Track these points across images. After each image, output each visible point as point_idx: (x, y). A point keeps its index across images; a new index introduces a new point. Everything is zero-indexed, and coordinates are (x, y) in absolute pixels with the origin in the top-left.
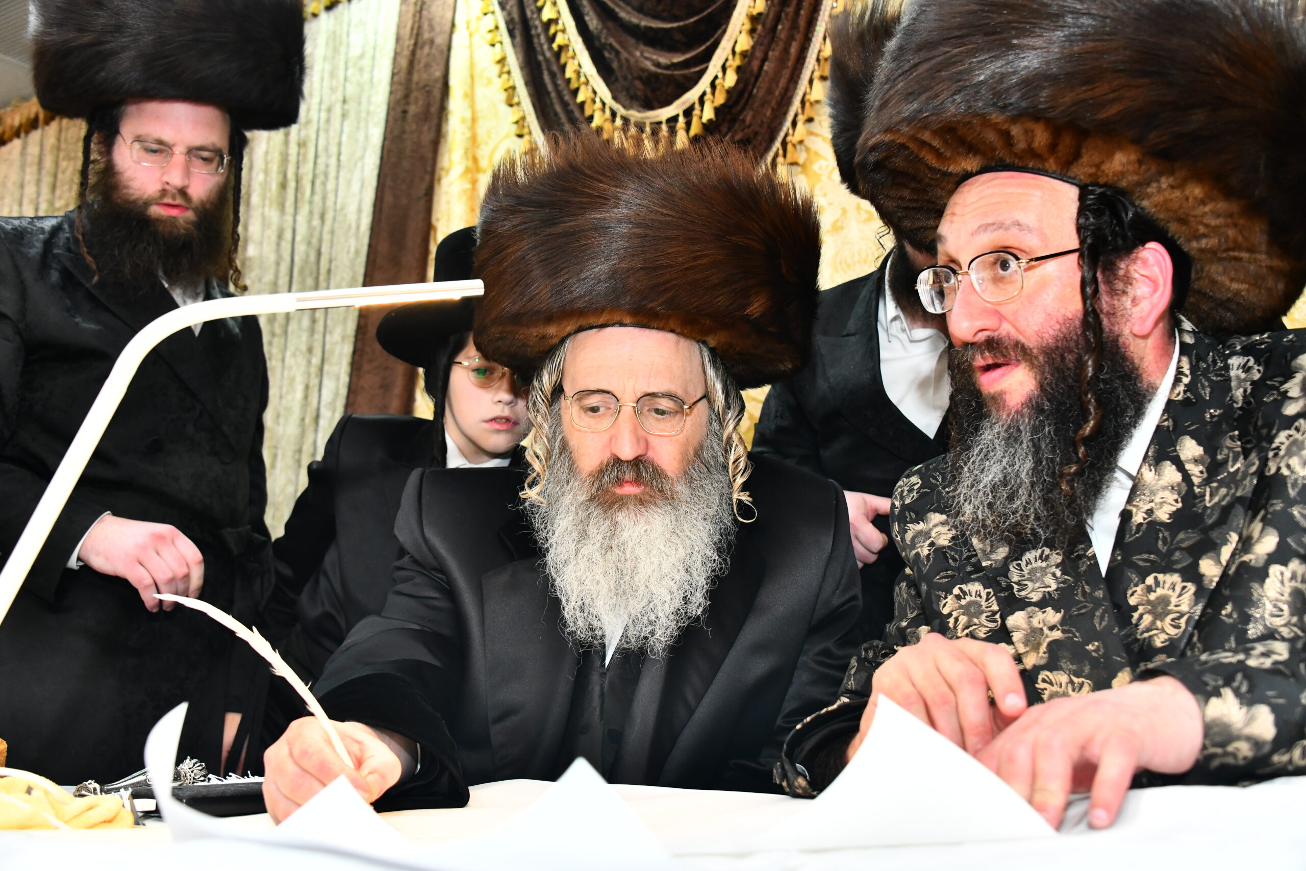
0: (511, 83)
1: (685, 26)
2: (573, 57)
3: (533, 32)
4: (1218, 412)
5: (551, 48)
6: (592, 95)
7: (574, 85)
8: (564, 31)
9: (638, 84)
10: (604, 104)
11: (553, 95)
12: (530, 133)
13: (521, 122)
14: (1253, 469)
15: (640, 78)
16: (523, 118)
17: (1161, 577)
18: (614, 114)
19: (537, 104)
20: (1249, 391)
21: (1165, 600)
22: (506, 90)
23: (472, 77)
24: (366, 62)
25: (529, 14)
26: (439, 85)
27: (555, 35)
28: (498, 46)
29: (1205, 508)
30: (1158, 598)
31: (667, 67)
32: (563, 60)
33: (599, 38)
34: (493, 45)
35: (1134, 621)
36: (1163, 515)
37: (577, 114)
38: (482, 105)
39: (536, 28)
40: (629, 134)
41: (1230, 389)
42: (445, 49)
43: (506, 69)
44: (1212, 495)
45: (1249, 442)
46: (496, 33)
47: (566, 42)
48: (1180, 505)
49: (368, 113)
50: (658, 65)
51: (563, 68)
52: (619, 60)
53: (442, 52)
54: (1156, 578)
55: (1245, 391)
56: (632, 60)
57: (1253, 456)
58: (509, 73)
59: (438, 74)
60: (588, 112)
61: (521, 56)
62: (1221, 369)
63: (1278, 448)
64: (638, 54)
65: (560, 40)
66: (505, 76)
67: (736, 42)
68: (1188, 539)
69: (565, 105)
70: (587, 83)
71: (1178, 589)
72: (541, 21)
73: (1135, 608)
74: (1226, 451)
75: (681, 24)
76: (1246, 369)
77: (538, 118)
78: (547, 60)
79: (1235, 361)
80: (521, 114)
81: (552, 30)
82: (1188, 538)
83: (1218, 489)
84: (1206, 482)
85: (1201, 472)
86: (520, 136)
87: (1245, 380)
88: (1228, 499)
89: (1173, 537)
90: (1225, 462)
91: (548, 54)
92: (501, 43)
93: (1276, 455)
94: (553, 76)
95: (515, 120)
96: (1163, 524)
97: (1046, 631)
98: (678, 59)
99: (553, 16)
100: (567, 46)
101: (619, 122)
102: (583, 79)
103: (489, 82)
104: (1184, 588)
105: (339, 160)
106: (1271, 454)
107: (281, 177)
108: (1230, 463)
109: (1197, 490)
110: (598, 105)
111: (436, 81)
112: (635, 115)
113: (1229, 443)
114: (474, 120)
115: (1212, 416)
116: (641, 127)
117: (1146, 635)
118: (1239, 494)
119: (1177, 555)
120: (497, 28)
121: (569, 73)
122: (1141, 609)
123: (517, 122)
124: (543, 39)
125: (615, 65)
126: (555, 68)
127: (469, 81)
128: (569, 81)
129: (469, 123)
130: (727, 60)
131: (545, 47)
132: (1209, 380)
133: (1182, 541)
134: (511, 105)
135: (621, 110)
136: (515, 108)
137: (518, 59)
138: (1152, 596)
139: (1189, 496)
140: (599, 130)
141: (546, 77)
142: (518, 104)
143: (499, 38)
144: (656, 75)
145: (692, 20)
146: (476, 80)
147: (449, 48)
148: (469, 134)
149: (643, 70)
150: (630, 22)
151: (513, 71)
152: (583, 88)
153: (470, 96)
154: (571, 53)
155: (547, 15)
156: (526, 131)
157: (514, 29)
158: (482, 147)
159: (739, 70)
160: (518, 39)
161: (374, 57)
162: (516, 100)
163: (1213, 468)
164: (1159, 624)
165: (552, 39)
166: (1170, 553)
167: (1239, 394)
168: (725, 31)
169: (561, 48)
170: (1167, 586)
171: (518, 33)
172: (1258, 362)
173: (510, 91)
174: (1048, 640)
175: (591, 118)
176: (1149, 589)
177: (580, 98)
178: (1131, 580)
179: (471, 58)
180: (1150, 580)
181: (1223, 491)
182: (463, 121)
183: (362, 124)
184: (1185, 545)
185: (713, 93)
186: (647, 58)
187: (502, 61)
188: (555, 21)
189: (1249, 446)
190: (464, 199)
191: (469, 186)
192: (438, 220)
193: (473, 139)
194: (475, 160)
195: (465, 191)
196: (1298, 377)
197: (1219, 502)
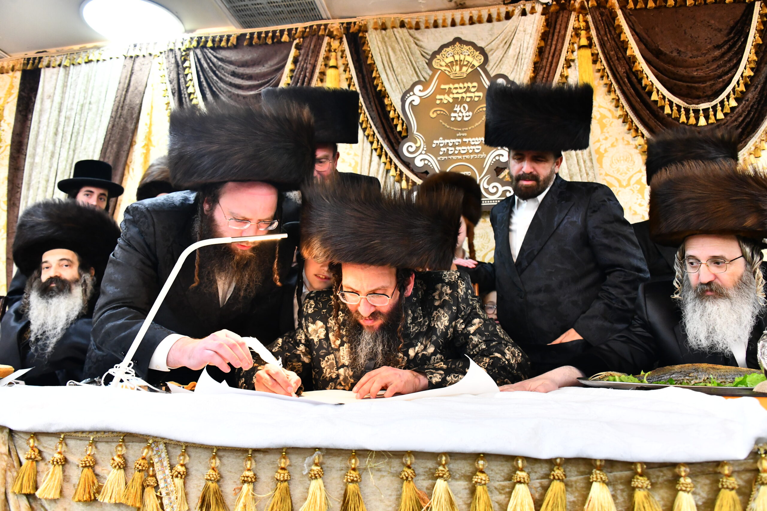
3: (183, 96)
8: (196, 98)
14: (427, 324)
23: (152, 107)
24: (104, 90)
25: (182, 88)
26: (138, 107)
27: (192, 99)
28: (167, 97)
29: (411, 332)
34: (164, 97)
38: (155, 119)
39: (185, 94)
42: (142, 93)
43: (169, 108)
44: (413, 328)
46: (166, 92)
47: (197, 103)
53: (141, 93)
55: (422, 293)
57: (426, 319)
59: (138, 102)
61: (176, 104)
63: (434, 317)
65: (194, 102)
66: (168, 110)
72: (187, 92)
76: (421, 285)
81: (192, 97)
83: (415, 326)
84: (411, 323)
85: (410, 319)
87: (421, 289)
88: (418, 331)
90: (417, 317)
93: (433, 320)
99: (193, 91)
103: (160, 111)
105: (85, 128)
106: (432, 319)
108: (419, 319)
111: (137, 105)
113: (418, 311)
114: (151, 125)
115: (414, 300)
118: (421, 330)
120: (167, 90)
124: (187, 99)
127: (150, 109)
129: (148, 126)
131: (188, 103)
143: (167, 95)
146: (154, 108)
147: (144, 93)
148: (148, 130)
153: (150, 115)
155: (190, 90)
157: (175, 92)
158: (154, 136)
160: (176, 98)
163: (414, 320)
165: (191, 100)
167: (420, 293)
171: (176, 94)
179: (153, 99)
181: (416, 327)
183: (99, 115)
187: (168, 104)
188: (194, 93)
190: (143, 156)
191: (145, 151)
192: (131, 162)
193: (150, 133)
194: (149, 140)
195: (144, 153)
196: (438, 292)
197: (415, 331)
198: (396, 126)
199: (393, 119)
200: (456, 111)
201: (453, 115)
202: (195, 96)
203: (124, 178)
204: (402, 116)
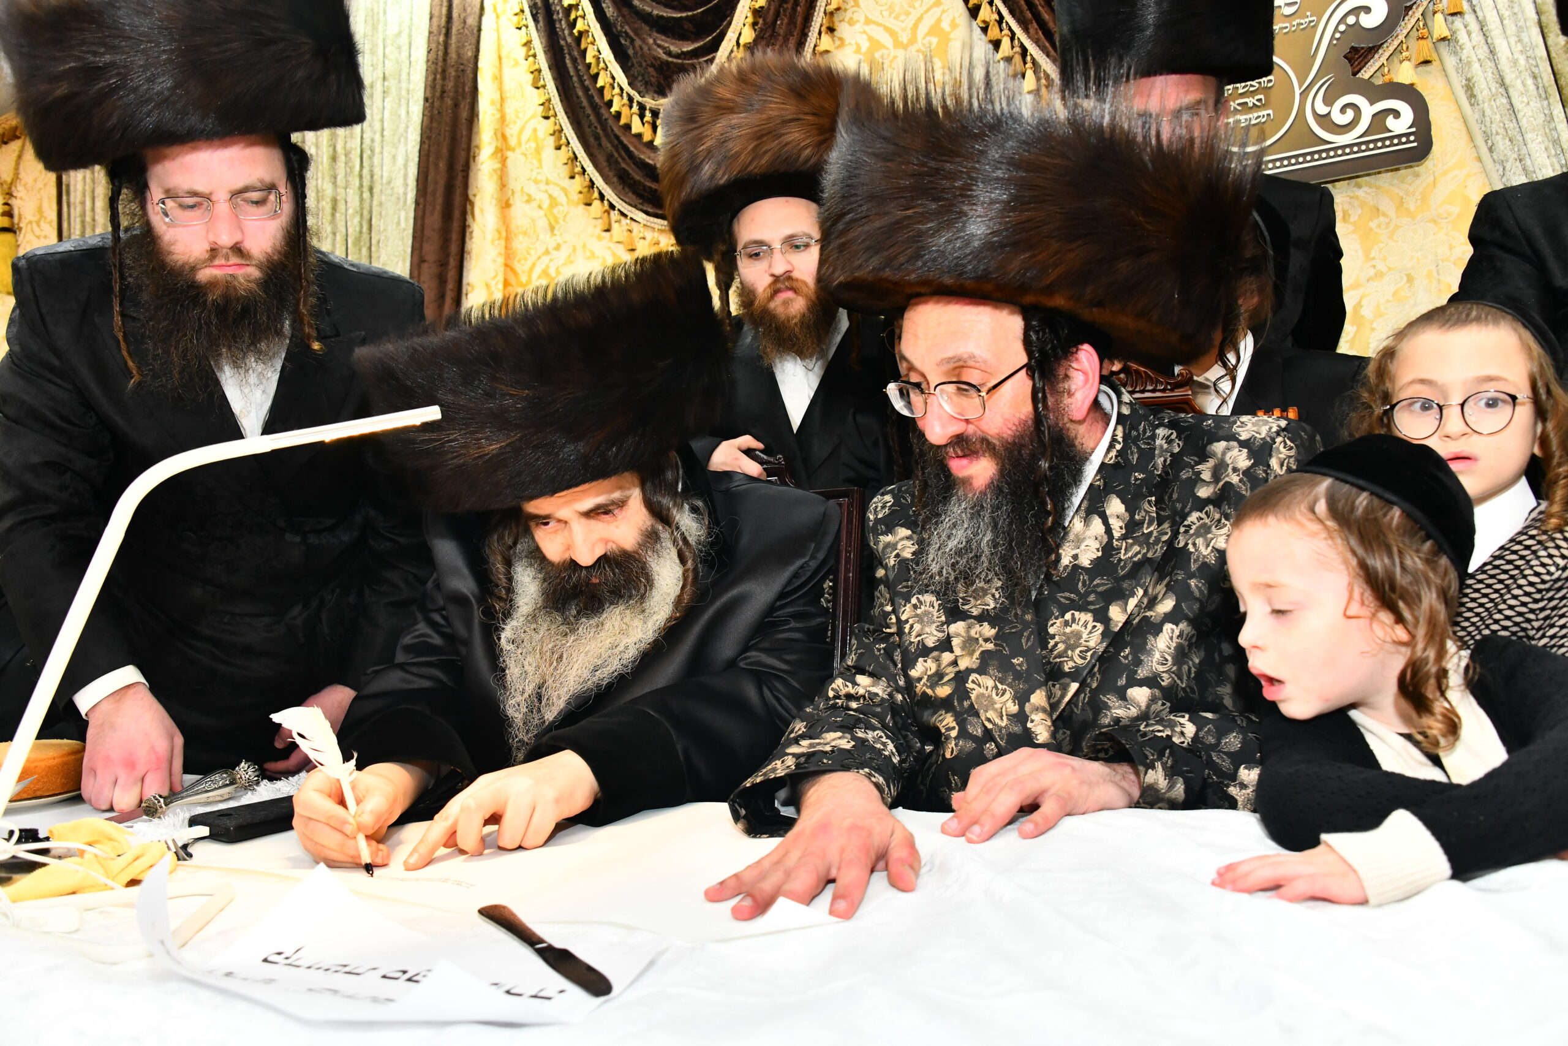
0: (537, 67)
1: (694, 15)
2: (593, 43)
3: (555, 17)
4: (1142, 476)
5: (571, 34)
6: (611, 81)
7: (593, 71)
8: (583, 17)
9: (651, 70)
10: (622, 89)
11: (575, 79)
12: (555, 115)
13: (547, 104)
14: (1165, 538)
15: (653, 66)
16: (549, 100)
17: (1077, 614)
18: (631, 99)
19: (560, 88)
20: (1168, 462)
21: (1078, 635)
22: (532, 72)
23: (500, 58)
24: (404, 41)
27: (575, 20)
28: (524, 28)
29: (1120, 560)
30: (1072, 632)
31: (677, 56)
32: (583, 46)
33: (615, 25)
34: (520, 29)
36: (1085, 561)
37: (597, 99)
38: (509, 85)
39: (558, 13)
40: (646, 119)
41: (1153, 457)
42: (476, 29)
43: (532, 52)
44: (1126, 550)
45: (1164, 510)
46: (521, 16)
47: (587, 28)
48: (1100, 554)
49: (408, 91)
50: (669, 53)
51: (584, 53)
52: (634, 48)
53: (472, 32)
54: (1073, 614)
55: (1165, 461)
56: (645, 48)
57: (1166, 525)
58: (534, 56)
59: (469, 53)
60: (607, 97)
61: (543, 41)
62: (1148, 438)
63: (1189, 526)
64: (651, 41)
65: (580, 26)
66: (531, 59)
67: (740, 34)
68: (1103, 584)
69: (586, 89)
70: (606, 68)
71: (1089, 627)
72: (562, 6)
73: (1053, 637)
74: (1143, 513)
75: (690, 13)
76: (1169, 441)
77: (561, 101)
78: (568, 45)
79: (1161, 432)
80: (547, 96)
81: (573, 15)
82: (1102, 583)
83: (1132, 545)
84: (1124, 537)
85: (1121, 528)
86: (547, 118)
87: (1167, 451)
88: (1139, 556)
89: (1092, 581)
90: (1142, 523)
91: (569, 40)
92: (527, 27)
93: (1186, 532)
94: (574, 61)
95: (541, 103)
96: (1083, 568)
97: (981, 641)
98: (688, 47)
100: (587, 32)
101: (635, 108)
102: (602, 65)
103: (517, 63)
104: (1094, 627)
105: (382, 136)
106: (1182, 529)
107: (331, 149)
108: (1145, 526)
109: (1115, 543)
110: (617, 90)
112: (649, 102)
113: (1146, 506)
114: (503, 100)
115: (1136, 480)
116: (655, 114)
117: (1059, 660)
118: (1150, 555)
119: (1092, 598)
120: (522, 11)
121: (589, 59)
122: (1057, 638)
123: (542, 105)
124: (564, 24)
125: (630, 52)
126: (576, 53)
127: (497, 64)
128: (589, 66)
129: (499, 106)
130: (732, 51)
131: (566, 32)
132: (1137, 447)
133: (1098, 585)
134: (538, 88)
135: (637, 97)
136: (541, 90)
137: (541, 43)
138: (1068, 630)
139: (1108, 549)
140: (618, 115)
141: (568, 61)
142: (544, 86)
143: (524, 22)
144: (668, 63)
145: (699, 11)
146: (504, 61)
147: (479, 30)
148: (498, 115)
149: (656, 58)
150: (644, 10)
151: (537, 54)
152: (602, 73)
153: (499, 79)
154: (590, 39)
156: (551, 113)
157: (537, 13)
158: (511, 126)
160: (541, 24)
161: (410, 36)
162: (542, 83)
163: (1132, 527)
164: (1069, 653)
165: (573, 25)
166: (1087, 594)
167: (1160, 462)
168: (730, 24)
169: (581, 33)
170: (1081, 623)
171: (541, 18)
172: (1179, 436)
173: (536, 73)
174: (981, 649)
175: (610, 104)
176: (1067, 624)
177: (600, 83)
178: (1053, 614)
179: (499, 39)
180: (1068, 616)
181: (1136, 548)
182: (492, 101)
183: (403, 102)
184: (1100, 589)
186: (659, 46)
187: (528, 44)
188: (575, 7)
189: (1162, 513)
190: (495, 178)
191: (499, 166)
192: (475, 196)
193: (503, 119)
194: (504, 137)
195: (496, 170)
196: (1211, 463)
197: (1131, 558)
202: (580, 13)
203: (468, 231)
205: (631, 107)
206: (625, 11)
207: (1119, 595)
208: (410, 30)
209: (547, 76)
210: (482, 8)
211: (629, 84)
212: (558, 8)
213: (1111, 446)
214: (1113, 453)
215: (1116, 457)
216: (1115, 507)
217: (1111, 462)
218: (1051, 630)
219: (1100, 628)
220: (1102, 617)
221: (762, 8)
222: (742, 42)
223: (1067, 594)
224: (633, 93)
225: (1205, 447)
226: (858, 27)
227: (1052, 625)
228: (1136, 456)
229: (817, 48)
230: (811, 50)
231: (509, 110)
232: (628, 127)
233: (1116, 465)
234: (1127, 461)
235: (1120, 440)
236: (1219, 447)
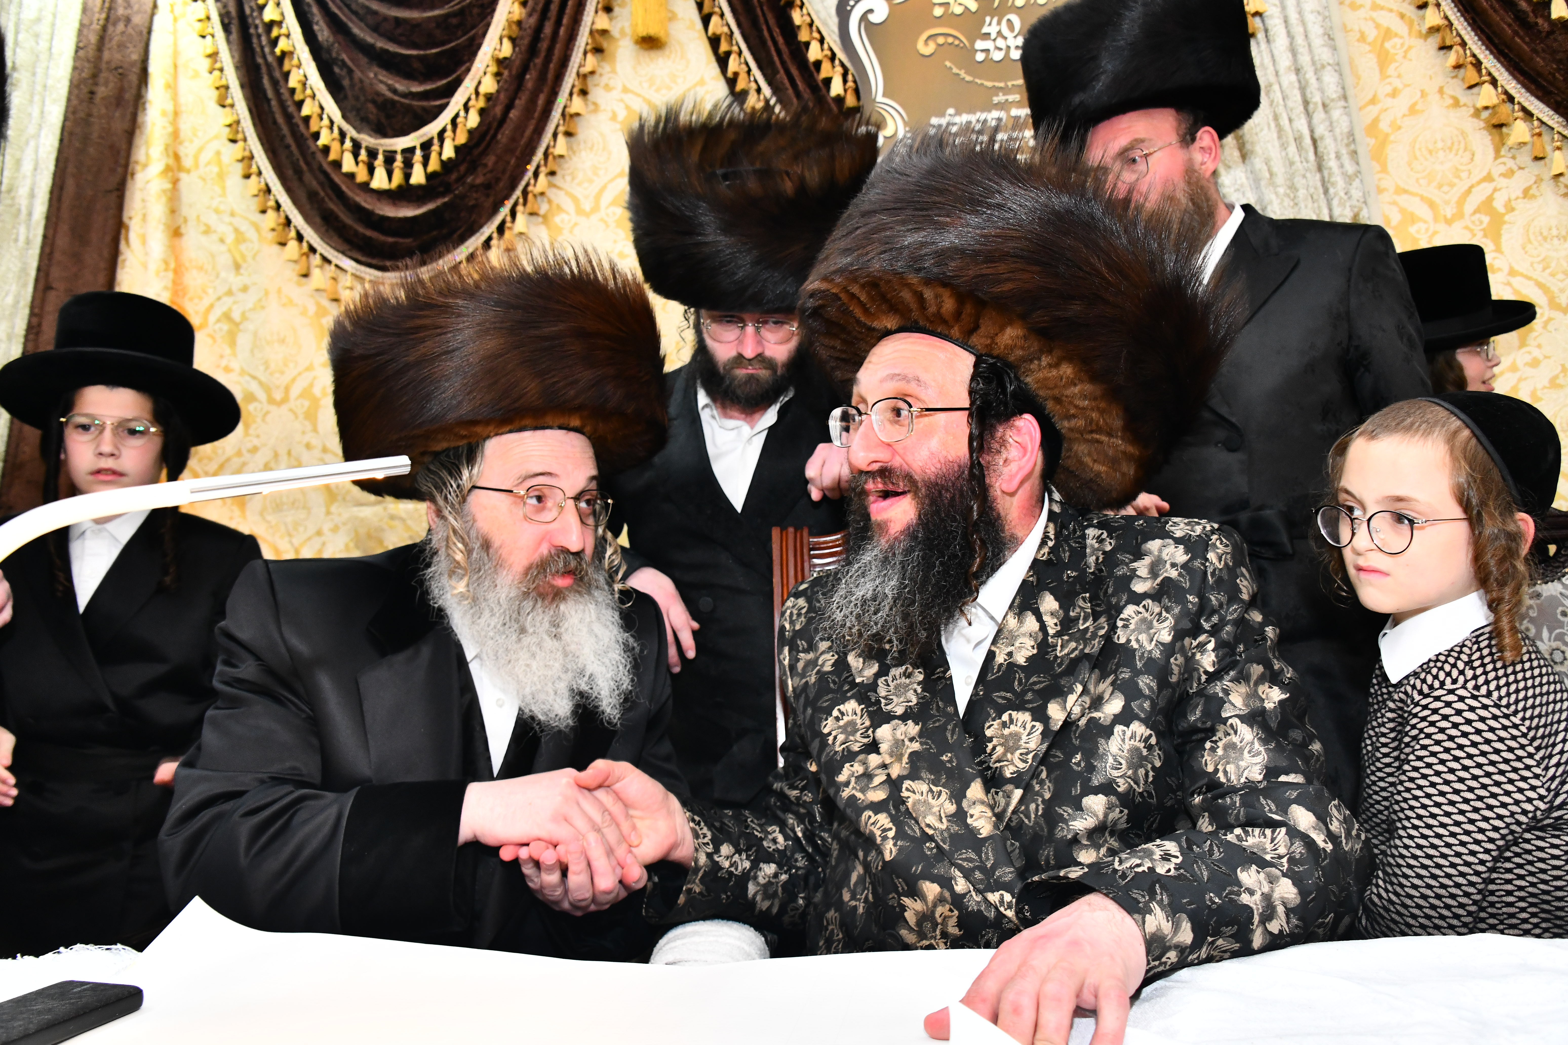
0: (223, 82)
1: (425, 56)
2: (299, 66)
3: (252, 31)
4: (1074, 574)
5: (273, 53)
6: (319, 111)
7: (298, 97)
8: (288, 36)
9: (370, 106)
10: (332, 122)
11: (274, 103)
12: (245, 140)
13: (234, 126)
14: (1103, 633)
15: (374, 102)
16: (238, 122)
17: (1014, 713)
18: (343, 135)
19: (254, 110)
20: (1101, 560)
21: (1016, 737)
22: (217, 88)
23: (175, 66)
24: (44, 28)
25: (248, 11)
26: (136, 69)
27: (278, 38)
28: (209, 38)
29: (1056, 657)
30: (1011, 734)
31: (405, 95)
32: (286, 67)
33: (329, 51)
34: (204, 37)
35: (988, 750)
36: (1020, 659)
37: (302, 128)
38: (186, 98)
39: (256, 27)
40: (361, 158)
41: (1084, 555)
43: (218, 65)
44: (1062, 646)
45: (1099, 605)
46: (206, 24)
47: (291, 49)
48: (1035, 651)
49: (45, 86)
50: (395, 91)
51: (287, 75)
52: (351, 79)
54: (1010, 715)
55: (1097, 559)
56: (367, 81)
57: (1102, 620)
58: (221, 70)
59: (135, 57)
60: (314, 127)
62: (1079, 537)
63: (1127, 620)
64: (372, 75)
65: (283, 45)
66: (217, 73)
67: (479, 83)
68: (1040, 682)
69: (289, 117)
70: (314, 96)
71: (1028, 726)
72: (262, 20)
73: (990, 740)
74: (1078, 610)
75: (422, 52)
76: (1101, 541)
77: (255, 125)
78: (268, 65)
79: (1091, 532)
80: (235, 118)
81: (275, 32)
82: (1038, 681)
83: (1068, 641)
84: (1058, 634)
85: (1056, 624)
86: (234, 141)
87: (1098, 549)
88: (1077, 652)
89: (1027, 679)
90: (1077, 619)
91: (270, 59)
92: (213, 36)
93: (1125, 626)
94: (275, 83)
95: (228, 123)
96: (1020, 667)
97: (907, 743)
98: (417, 88)
99: (277, 18)
100: (291, 53)
101: (348, 144)
102: (308, 92)
103: (196, 75)
104: (1034, 726)
106: (1120, 623)
108: (1081, 622)
109: (1050, 640)
110: (326, 122)
111: (133, 64)
112: (367, 140)
113: (1081, 603)
114: (176, 114)
115: (1069, 577)
116: (372, 154)
117: (998, 765)
118: (1087, 651)
119: (1029, 696)
120: (208, 18)
121: (293, 82)
122: (995, 741)
123: (230, 126)
124: (264, 40)
125: (346, 82)
126: (277, 74)
127: (172, 71)
128: (293, 91)
129: (171, 118)
130: (469, 99)
131: (267, 50)
132: (1069, 546)
133: (1035, 683)
134: (224, 106)
135: (351, 132)
136: (228, 109)
137: (232, 57)
138: (1006, 732)
139: (1044, 646)
140: (326, 149)
141: (266, 82)
142: (232, 106)
143: (210, 30)
144: (393, 102)
145: (434, 51)
146: (181, 70)
147: (149, 32)
148: (170, 129)
149: (378, 94)
150: (365, 41)
151: (226, 68)
152: (308, 101)
153: (172, 87)
154: (295, 62)
155: (270, 14)
156: (240, 136)
157: (230, 23)
158: (186, 144)
159: (482, 112)
160: (234, 36)
161: (53, 25)
162: (229, 101)
163: (1067, 624)
164: (1009, 756)
165: (274, 42)
166: (1024, 692)
167: (1092, 560)
168: (468, 70)
169: (284, 54)
170: (1019, 724)
171: (234, 29)
172: (1110, 536)
173: (223, 90)
174: (909, 751)
175: (316, 136)
176: (1004, 725)
177: (306, 111)
178: (990, 715)
179: (176, 45)
180: (1005, 717)
181: (1073, 645)
182: (164, 114)
183: (37, 98)
184: (1037, 687)
185: (454, 130)
186: (381, 82)
187: (214, 56)
188: (280, 24)
189: (1098, 609)
191: (169, 187)
192: (131, 219)
193: (176, 135)
194: (177, 157)
195: (164, 191)
196: (1147, 560)
197: (1068, 654)
198: (828, 81)
199: (818, 64)
200: (987, 36)
201: (980, 45)
202: (284, 31)
204: (841, 55)
205: (342, 142)
206: (340, 38)
207: (1059, 692)
208: (55, 15)
209: (237, 94)
210: (155, 6)
211: (344, 117)
212: (257, 22)
213: (1043, 543)
214: (1046, 550)
215: (1049, 553)
216: (1049, 603)
217: (1044, 558)
218: (988, 733)
219: (1040, 727)
220: (1040, 715)
221: (505, 59)
222: (483, 90)
223: (1003, 694)
224: (346, 127)
225: (1139, 546)
226: (615, 94)
227: (989, 727)
228: (1067, 554)
229: (567, 110)
230: (560, 110)
231: (185, 126)
232: (337, 164)
233: (1049, 562)
234: (1059, 558)
235: (1052, 537)
236: (1154, 545)
